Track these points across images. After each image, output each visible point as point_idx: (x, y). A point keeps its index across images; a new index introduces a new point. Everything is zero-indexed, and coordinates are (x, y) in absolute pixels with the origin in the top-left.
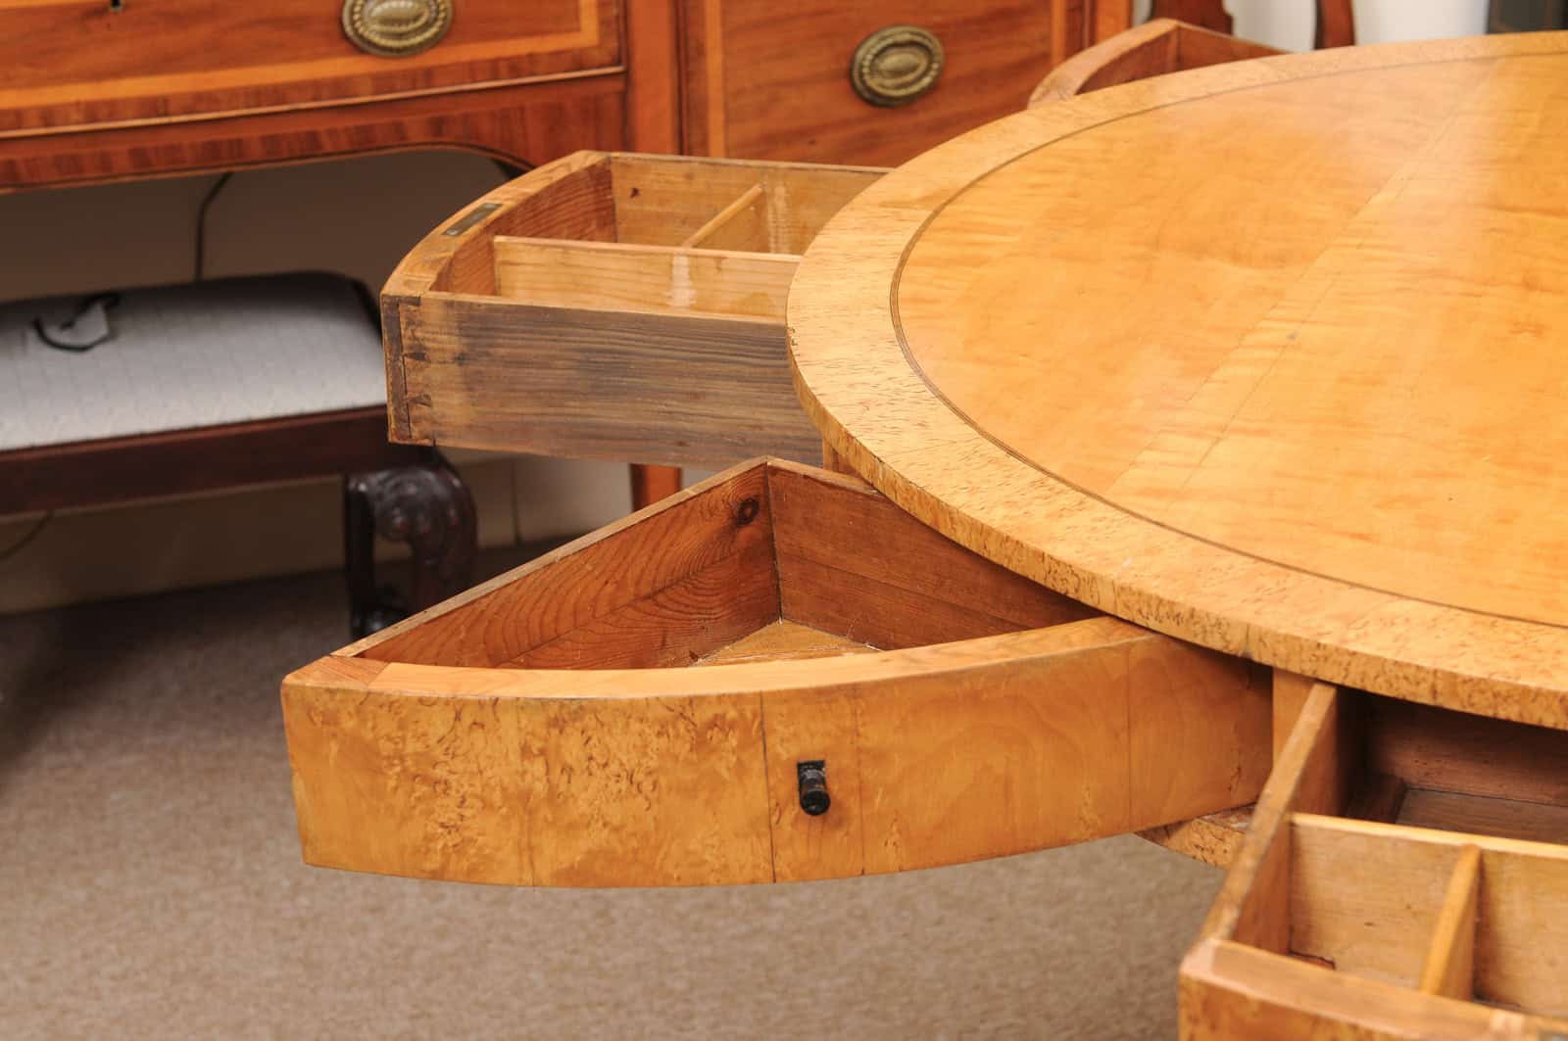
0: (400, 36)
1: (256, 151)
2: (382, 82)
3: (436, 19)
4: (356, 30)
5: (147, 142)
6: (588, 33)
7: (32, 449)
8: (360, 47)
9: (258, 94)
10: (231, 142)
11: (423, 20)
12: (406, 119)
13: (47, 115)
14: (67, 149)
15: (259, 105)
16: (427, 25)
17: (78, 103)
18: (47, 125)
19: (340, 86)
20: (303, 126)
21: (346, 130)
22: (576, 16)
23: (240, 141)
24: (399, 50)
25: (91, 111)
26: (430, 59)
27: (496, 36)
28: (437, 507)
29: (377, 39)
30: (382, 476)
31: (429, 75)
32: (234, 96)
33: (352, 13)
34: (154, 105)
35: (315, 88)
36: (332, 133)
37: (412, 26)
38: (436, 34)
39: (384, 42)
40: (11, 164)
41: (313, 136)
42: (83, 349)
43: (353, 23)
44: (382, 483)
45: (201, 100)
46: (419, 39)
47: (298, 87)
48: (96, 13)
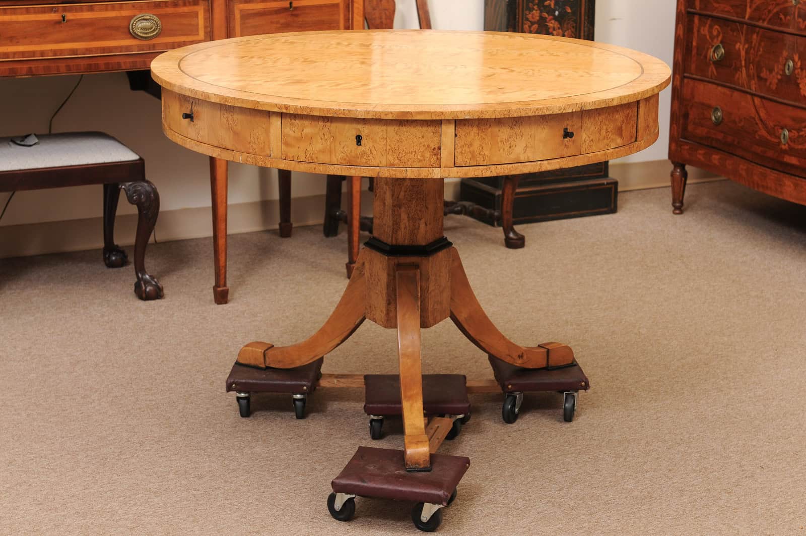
0: (146, 33)
1: (103, 67)
2: (140, 48)
3: (157, 29)
4: (133, 31)
5: (71, 63)
6: (201, 36)
7: (20, 170)
8: (135, 36)
9: (103, 49)
10: (95, 64)
11: (153, 29)
12: (146, 60)
13: (42, 53)
14: (46, 64)
15: (104, 53)
16: (154, 31)
17: (51, 50)
18: (42, 56)
19: (128, 48)
20: (116, 60)
21: (129, 62)
22: (198, 31)
23: (97, 64)
24: (145, 38)
25: (55, 52)
26: (154, 42)
27: (175, 35)
28: (148, 194)
29: (140, 34)
30: (130, 183)
31: (154, 46)
32: (97, 49)
33: (132, 26)
34: (74, 51)
35: (120, 48)
36: (125, 63)
37: (150, 31)
38: (157, 33)
39: (141, 35)
40: (30, 68)
41: (119, 64)
42: (30, 146)
43: (132, 29)
44: (131, 185)
45: (89, 50)
46: (152, 34)
47: (116, 48)
48: (58, 23)
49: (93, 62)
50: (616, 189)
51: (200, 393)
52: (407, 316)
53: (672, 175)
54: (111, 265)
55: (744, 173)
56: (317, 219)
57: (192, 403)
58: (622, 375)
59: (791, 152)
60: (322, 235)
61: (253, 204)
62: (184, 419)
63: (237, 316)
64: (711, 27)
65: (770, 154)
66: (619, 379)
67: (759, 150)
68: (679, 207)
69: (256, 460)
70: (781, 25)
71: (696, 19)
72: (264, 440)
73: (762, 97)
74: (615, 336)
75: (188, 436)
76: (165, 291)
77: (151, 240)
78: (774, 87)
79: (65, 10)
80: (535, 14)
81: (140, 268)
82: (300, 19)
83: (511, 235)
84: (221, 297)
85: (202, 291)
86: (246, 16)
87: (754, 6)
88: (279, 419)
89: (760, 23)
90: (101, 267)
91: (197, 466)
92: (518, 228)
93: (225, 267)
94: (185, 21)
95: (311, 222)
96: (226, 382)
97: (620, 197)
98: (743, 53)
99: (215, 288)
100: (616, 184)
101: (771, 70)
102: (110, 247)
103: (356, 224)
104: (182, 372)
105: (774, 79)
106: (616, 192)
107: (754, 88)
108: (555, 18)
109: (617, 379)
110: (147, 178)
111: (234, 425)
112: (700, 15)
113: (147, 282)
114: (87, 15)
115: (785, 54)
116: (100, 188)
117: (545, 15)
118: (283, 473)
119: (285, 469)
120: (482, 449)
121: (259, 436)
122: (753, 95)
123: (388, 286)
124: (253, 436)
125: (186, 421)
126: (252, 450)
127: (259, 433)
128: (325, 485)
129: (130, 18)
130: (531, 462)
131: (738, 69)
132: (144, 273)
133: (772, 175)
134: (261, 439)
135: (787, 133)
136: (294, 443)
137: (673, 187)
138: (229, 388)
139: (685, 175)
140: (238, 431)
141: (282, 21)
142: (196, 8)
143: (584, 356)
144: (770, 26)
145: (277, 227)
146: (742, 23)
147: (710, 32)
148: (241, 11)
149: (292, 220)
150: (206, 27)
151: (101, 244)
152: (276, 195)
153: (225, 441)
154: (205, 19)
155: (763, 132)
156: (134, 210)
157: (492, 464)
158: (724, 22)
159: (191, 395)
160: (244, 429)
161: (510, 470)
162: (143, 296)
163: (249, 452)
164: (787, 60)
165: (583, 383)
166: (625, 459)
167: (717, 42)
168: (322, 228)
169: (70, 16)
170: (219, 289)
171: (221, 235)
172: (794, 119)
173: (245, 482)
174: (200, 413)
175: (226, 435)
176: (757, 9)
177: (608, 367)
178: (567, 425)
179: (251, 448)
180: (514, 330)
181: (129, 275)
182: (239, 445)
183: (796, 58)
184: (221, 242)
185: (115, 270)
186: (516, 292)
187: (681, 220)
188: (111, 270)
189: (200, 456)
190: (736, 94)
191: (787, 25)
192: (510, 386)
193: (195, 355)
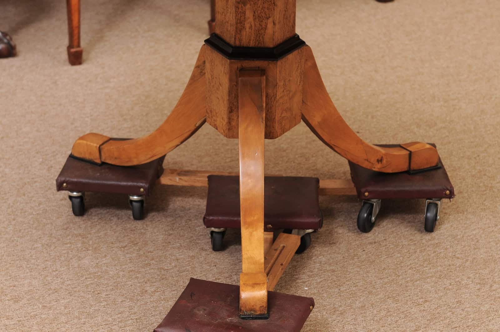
51: (35, 182)
52: (250, 129)
57: (24, 195)
58: (490, 169)
62: (13, 217)
63: (90, 81)
66: (487, 174)
69: (82, 276)
72: (95, 248)
74: (485, 117)
75: (13, 241)
84: (76, 58)
85: (58, 48)
88: (115, 219)
91: (16, 283)
93: (79, 27)
96: (57, 180)
104: (20, 153)
109: (485, 175)
111: (65, 227)
118: (109, 296)
119: (112, 290)
120: (331, 268)
121: (91, 242)
123: (230, 93)
124: (83, 243)
125: (14, 220)
126: (80, 262)
127: (91, 239)
128: (154, 316)
130: (385, 287)
134: (92, 247)
136: (128, 253)
138: (60, 187)
140: (69, 235)
143: (450, 143)
153: (52, 248)
157: (342, 289)
159: (25, 184)
160: (76, 232)
161: (362, 300)
163: (76, 265)
165: (448, 192)
166: (491, 286)
170: (73, 50)
173: (65, 308)
174: (32, 208)
175: (54, 240)
177: (475, 158)
178: (428, 236)
179: (80, 259)
180: (377, 107)
182: (66, 255)
186: (383, 57)
189: (21, 268)
192: (366, 194)
193: (38, 131)
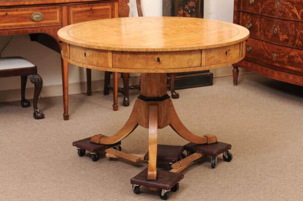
0: (38, 20)
1: (21, 32)
2: (36, 25)
5: (9, 31)
6: (58, 20)
8: (33, 21)
9: (22, 26)
11: (40, 18)
12: (38, 30)
19: (31, 25)
21: (31, 30)
22: (57, 18)
23: (19, 31)
25: (3, 27)
26: (40, 22)
27: (50, 20)
28: (38, 79)
30: (32, 76)
31: (40, 24)
32: (19, 26)
34: (10, 26)
35: (28, 25)
39: (36, 20)
41: (27, 31)
43: (32, 18)
45: (16, 26)
46: (40, 20)
47: (26, 25)
48: (4, 16)
49: (17, 30)
50: (212, 76)
53: (233, 71)
54: (24, 106)
55: (259, 70)
56: (101, 88)
59: (277, 61)
60: (103, 95)
61: (77, 83)
63: (72, 124)
64: (247, 16)
65: (269, 63)
67: (265, 61)
68: (236, 83)
70: (273, 15)
71: (241, 13)
73: (266, 42)
76: (45, 116)
77: (39, 97)
78: (270, 38)
79: (7, 11)
80: (182, 12)
81: (35, 107)
82: (95, 14)
83: (174, 94)
84: (66, 118)
85: (59, 116)
86: (75, 13)
87: (262, 8)
89: (265, 14)
90: (20, 107)
92: (176, 91)
93: (68, 106)
94: (52, 15)
95: (99, 90)
97: (214, 79)
98: (258, 25)
99: (64, 114)
100: (212, 75)
101: (269, 32)
102: (24, 100)
103: (116, 90)
105: (270, 35)
106: (212, 78)
107: (263, 39)
108: (189, 13)
110: (38, 73)
112: (242, 12)
113: (38, 112)
114: (15, 13)
115: (274, 26)
116: (19, 78)
117: (185, 12)
122: (263, 41)
129: (31, 14)
131: (257, 31)
132: (37, 109)
133: (270, 70)
134: (84, 169)
135: (275, 55)
136: (96, 170)
137: (233, 75)
139: (238, 71)
141: (88, 14)
142: (55, 10)
144: (268, 16)
145: (86, 92)
146: (258, 15)
147: (246, 18)
148: (73, 11)
149: (92, 89)
150: (60, 17)
151: (20, 99)
152: (85, 80)
154: (60, 14)
155: (267, 55)
156: (33, 86)
158: (251, 14)
162: (36, 117)
163: (79, 174)
164: (275, 28)
167: (249, 22)
168: (103, 92)
169: (9, 13)
170: (66, 115)
171: (66, 94)
172: (278, 50)
176: (263, 9)
179: (80, 172)
181: (31, 110)
183: (278, 27)
184: (66, 97)
185: (26, 108)
187: (237, 87)
188: (24, 108)
190: (256, 41)
191: (274, 15)
